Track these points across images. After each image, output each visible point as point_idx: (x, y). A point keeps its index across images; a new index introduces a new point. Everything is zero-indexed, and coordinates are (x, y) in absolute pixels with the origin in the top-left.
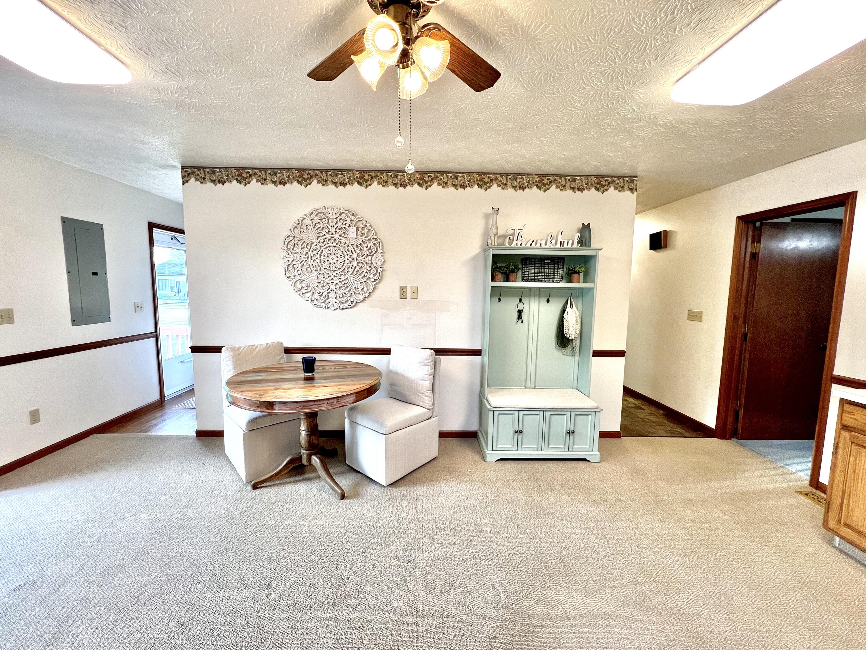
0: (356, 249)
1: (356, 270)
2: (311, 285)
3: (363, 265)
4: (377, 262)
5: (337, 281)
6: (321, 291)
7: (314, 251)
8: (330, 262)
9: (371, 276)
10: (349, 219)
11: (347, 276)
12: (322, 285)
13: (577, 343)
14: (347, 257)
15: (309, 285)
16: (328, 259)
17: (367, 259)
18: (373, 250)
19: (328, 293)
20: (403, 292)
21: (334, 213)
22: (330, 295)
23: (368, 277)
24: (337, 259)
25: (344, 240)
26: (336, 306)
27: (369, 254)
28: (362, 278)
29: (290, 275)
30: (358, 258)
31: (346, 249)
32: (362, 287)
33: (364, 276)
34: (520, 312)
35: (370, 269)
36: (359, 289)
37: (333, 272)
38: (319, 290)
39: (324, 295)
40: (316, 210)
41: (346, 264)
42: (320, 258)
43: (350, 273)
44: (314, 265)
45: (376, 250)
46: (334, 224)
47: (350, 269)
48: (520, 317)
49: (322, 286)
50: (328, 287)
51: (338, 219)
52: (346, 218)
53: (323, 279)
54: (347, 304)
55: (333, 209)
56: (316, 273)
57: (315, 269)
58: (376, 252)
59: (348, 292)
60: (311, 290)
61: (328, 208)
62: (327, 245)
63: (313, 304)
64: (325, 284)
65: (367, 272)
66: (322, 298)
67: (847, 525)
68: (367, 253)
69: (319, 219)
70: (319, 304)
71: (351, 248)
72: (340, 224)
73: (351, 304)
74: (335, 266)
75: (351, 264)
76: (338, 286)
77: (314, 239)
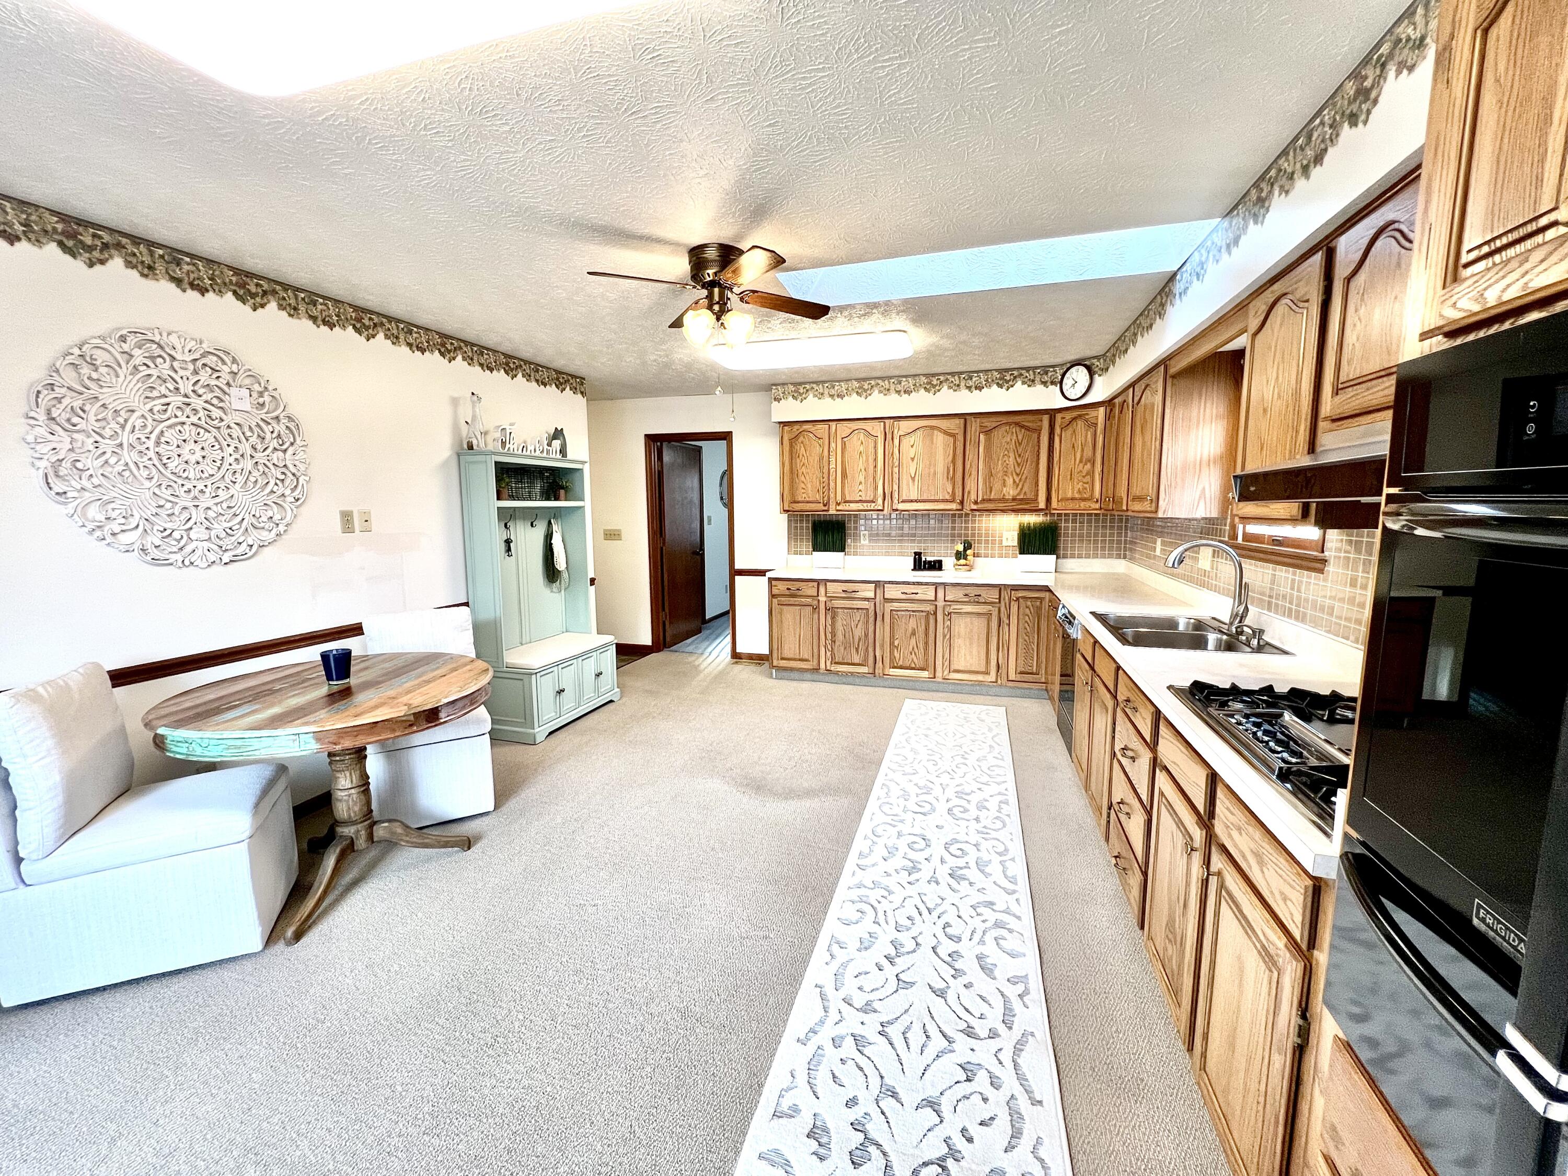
0: (248, 434)
1: (252, 479)
2: (135, 513)
3: (267, 470)
4: (297, 463)
5: (210, 503)
6: (168, 525)
7: (136, 431)
8: (185, 459)
9: (288, 492)
10: (226, 369)
11: (232, 491)
12: (170, 512)
13: (565, 575)
14: (231, 450)
15: (130, 512)
16: (179, 451)
17: (275, 456)
18: (286, 440)
19: (186, 530)
20: (347, 519)
21: (186, 350)
22: (193, 535)
23: (279, 493)
24: (204, 454)
25: (216, 413)
26: (212, 557)
27: (278, 447)
28: (268, 495)
29: (66, 489)
30: (254, 454)
31: (225, 432)
32: (270, 514)
33: (272, 492)
34: (508, 542)
35: (283, 477)
36: (264, 519)
37: (195, 483)
38: (161, 523)
39: (176, 535)
40: (136, 333)
41: (226, 466)
42: (157, 450)
43: (238, 486)
44: (141, 465)
45: (292, 440)
46: (188, 373)
47: (237, 475)
48: (509, 550)
49: (169, 515)
50: (185, 515)
51: (199, 364)
52: (220, 364)
53: (171, 498)
54: (239, 551)
55: (183, 340)
56: (147, 484)
57: (145, 473)
58: (292, 444)
59: (238, 527)
60: (137, 526)
61: (169, 334)
62: (173, 420)
63: (149, 558)
64: (177, 510)
65: (276, 484)
66: (175, 543)
67: (783, 659)
68: (274, 444)
69: (146, 355)
70: (167, 557)
71: (236, 431)
72: (204, 376)
73: (247, 551)
74: (200, 468)
75: (240, 466)
76: (211, 514)
77: (135, 401)
